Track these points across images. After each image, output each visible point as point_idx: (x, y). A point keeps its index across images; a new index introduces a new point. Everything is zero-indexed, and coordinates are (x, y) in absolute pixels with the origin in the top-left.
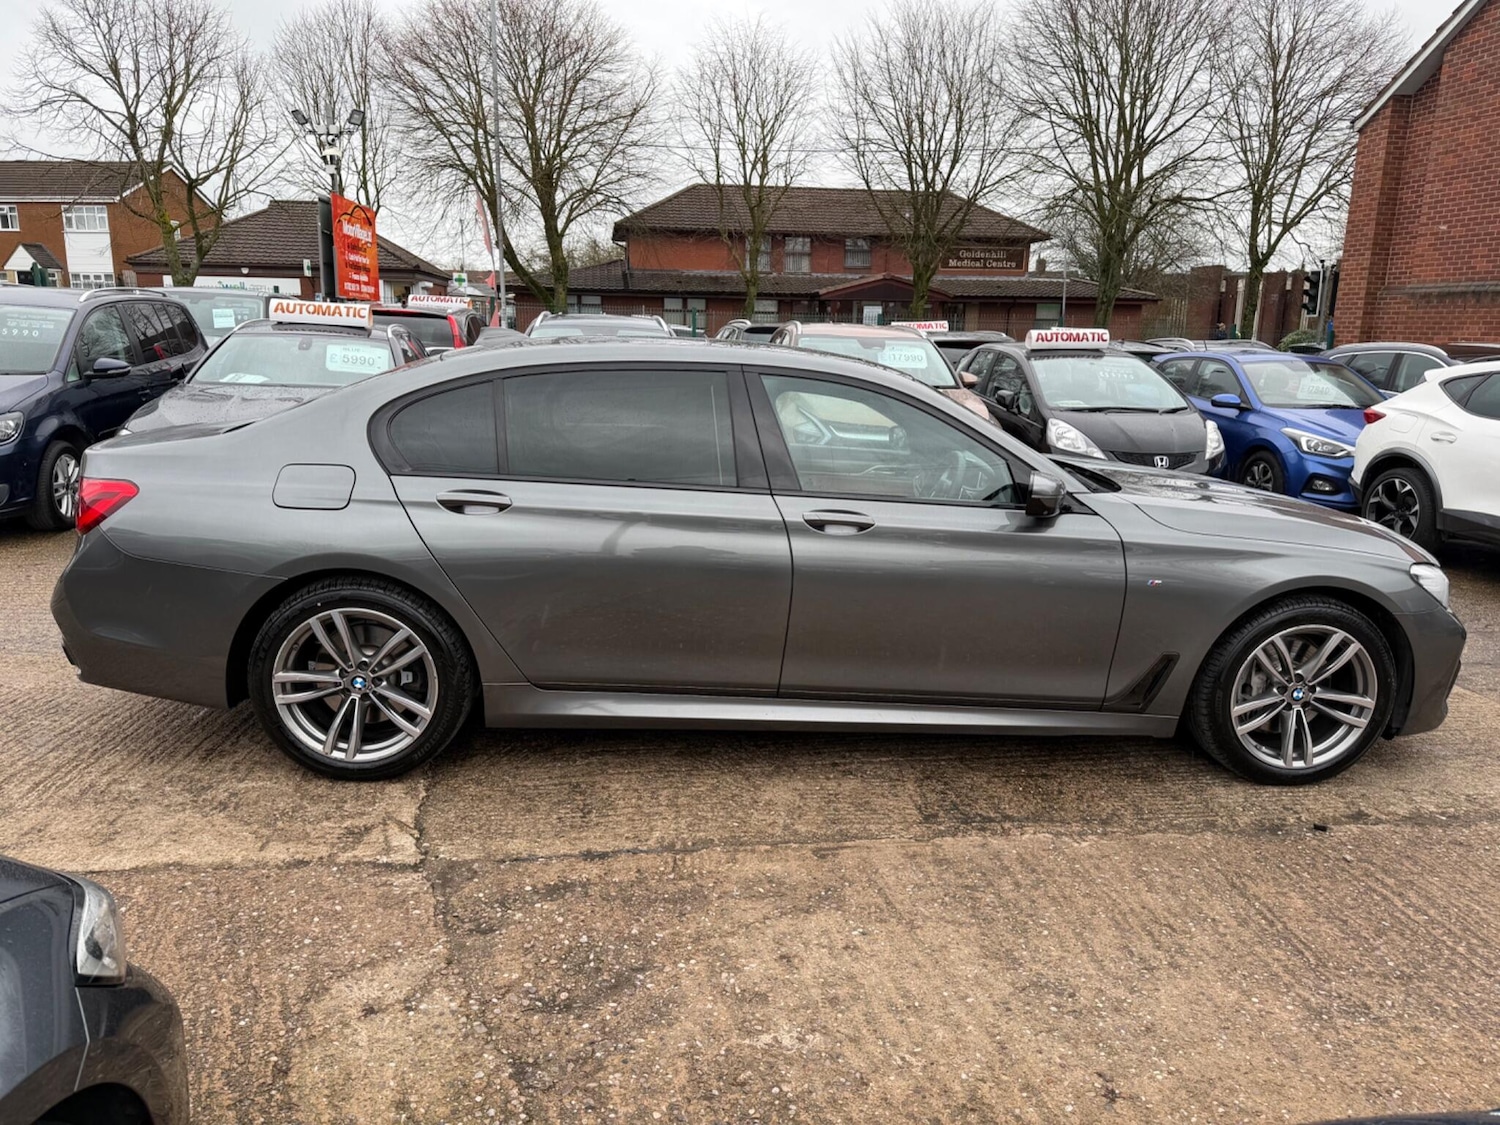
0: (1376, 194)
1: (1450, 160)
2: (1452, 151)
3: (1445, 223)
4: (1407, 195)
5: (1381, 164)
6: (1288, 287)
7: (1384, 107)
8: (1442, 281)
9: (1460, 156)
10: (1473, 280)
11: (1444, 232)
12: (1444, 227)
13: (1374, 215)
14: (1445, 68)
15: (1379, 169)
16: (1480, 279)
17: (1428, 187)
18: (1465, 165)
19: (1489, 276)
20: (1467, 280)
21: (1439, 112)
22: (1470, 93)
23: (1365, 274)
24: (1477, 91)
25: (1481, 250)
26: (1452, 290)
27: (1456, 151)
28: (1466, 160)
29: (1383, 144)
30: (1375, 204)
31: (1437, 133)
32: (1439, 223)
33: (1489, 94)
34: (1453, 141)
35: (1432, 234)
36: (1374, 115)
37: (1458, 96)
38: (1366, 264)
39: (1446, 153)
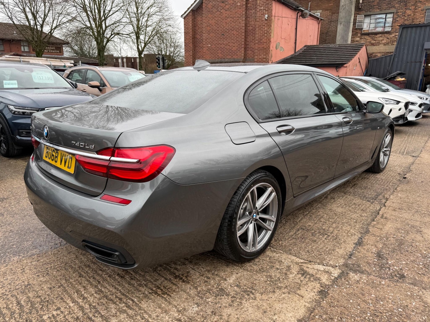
0: (191, 35)
1: (209, 28)
2: (209, 26)
3: (210, 44)
4: (198, 36)
5: (191, 28)
6: (133, 61)
7: (189, 12)
8: (211, 59)
9: (211, 27)
10: (219, 59)
11: (210, 47)
12: (210, 45)
13: (191, 41)
14: (204, 4)
15: (191, 29)
16: (220, 59)
17: (204, 35)
18: (213, 30)
19: (222, 58)
20: (217, 59)
21: (204, 15)
22: (211, 11)
23: (191, 57)
24: (213, 11)
25: (219, 51)
26: (215, 61)
27: (210, 26)
28: (212, 28)
29: (191, 22)
30: (191, 38)
31: (204, 21)
32: (208, 44)
33: (216, 12)
34: (209, 23)
35: (207, 47)
36: (187, 14)
37: (208, 12)
38: (191, 54)
39: (207, 26)
